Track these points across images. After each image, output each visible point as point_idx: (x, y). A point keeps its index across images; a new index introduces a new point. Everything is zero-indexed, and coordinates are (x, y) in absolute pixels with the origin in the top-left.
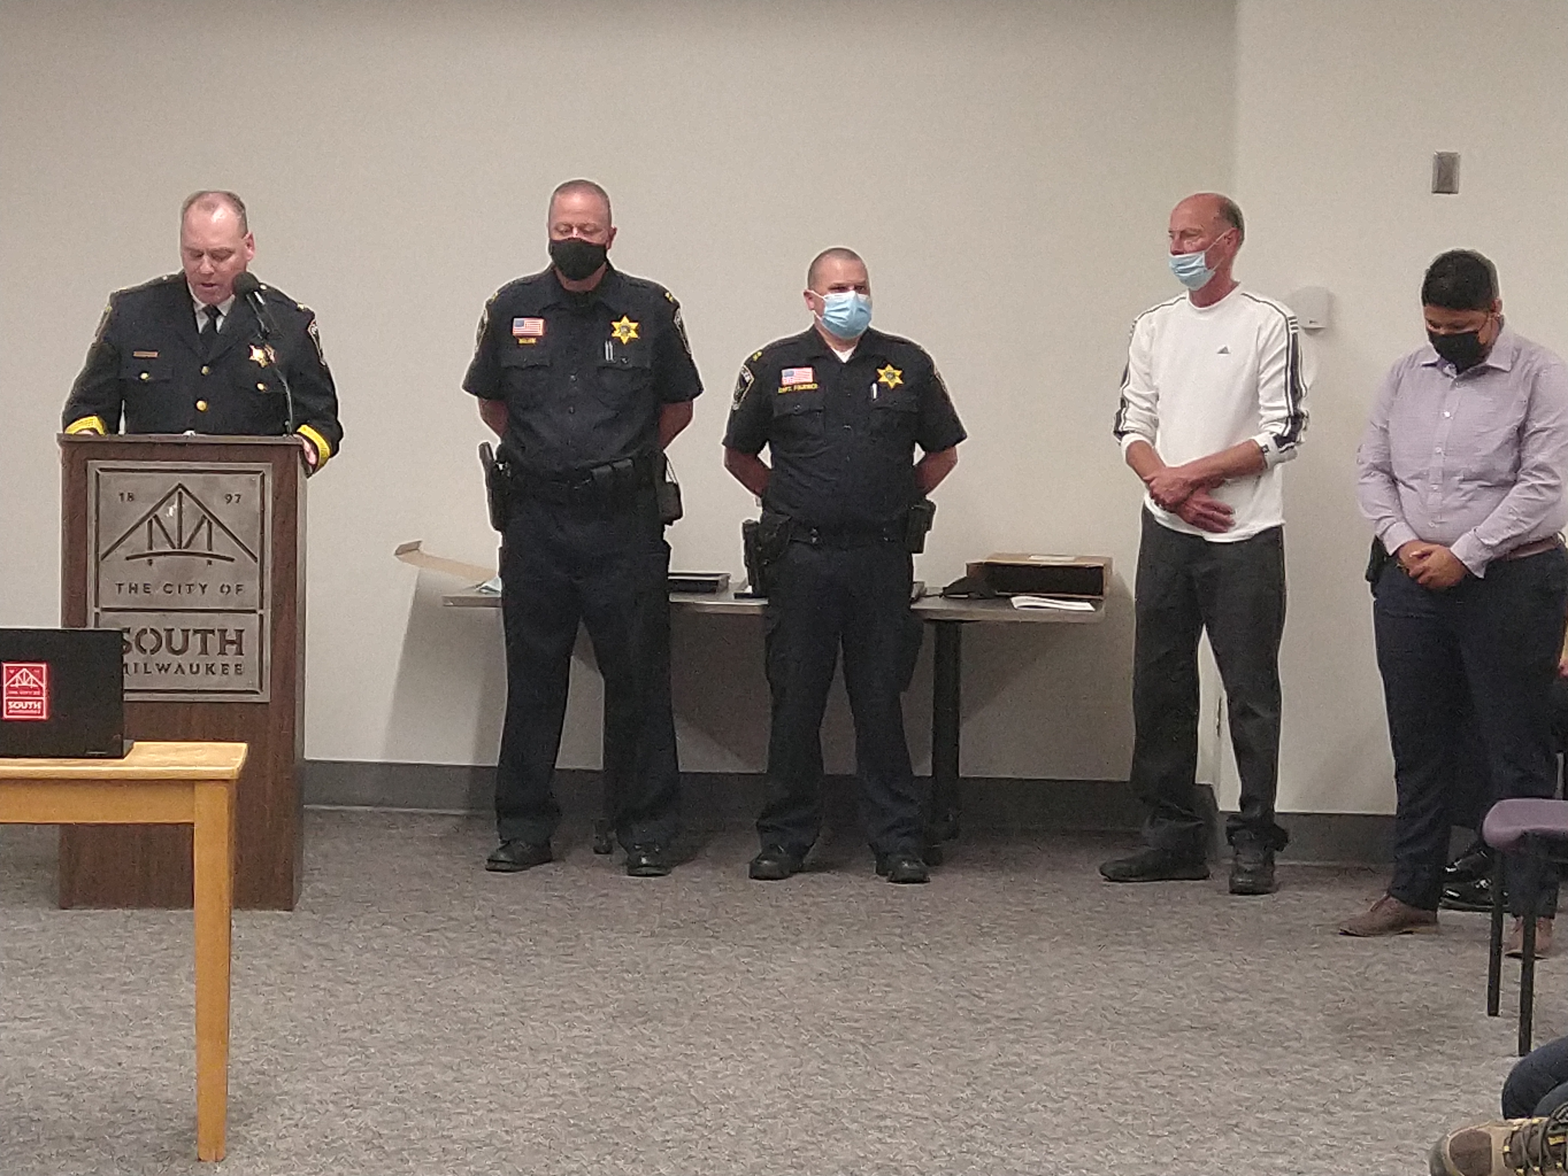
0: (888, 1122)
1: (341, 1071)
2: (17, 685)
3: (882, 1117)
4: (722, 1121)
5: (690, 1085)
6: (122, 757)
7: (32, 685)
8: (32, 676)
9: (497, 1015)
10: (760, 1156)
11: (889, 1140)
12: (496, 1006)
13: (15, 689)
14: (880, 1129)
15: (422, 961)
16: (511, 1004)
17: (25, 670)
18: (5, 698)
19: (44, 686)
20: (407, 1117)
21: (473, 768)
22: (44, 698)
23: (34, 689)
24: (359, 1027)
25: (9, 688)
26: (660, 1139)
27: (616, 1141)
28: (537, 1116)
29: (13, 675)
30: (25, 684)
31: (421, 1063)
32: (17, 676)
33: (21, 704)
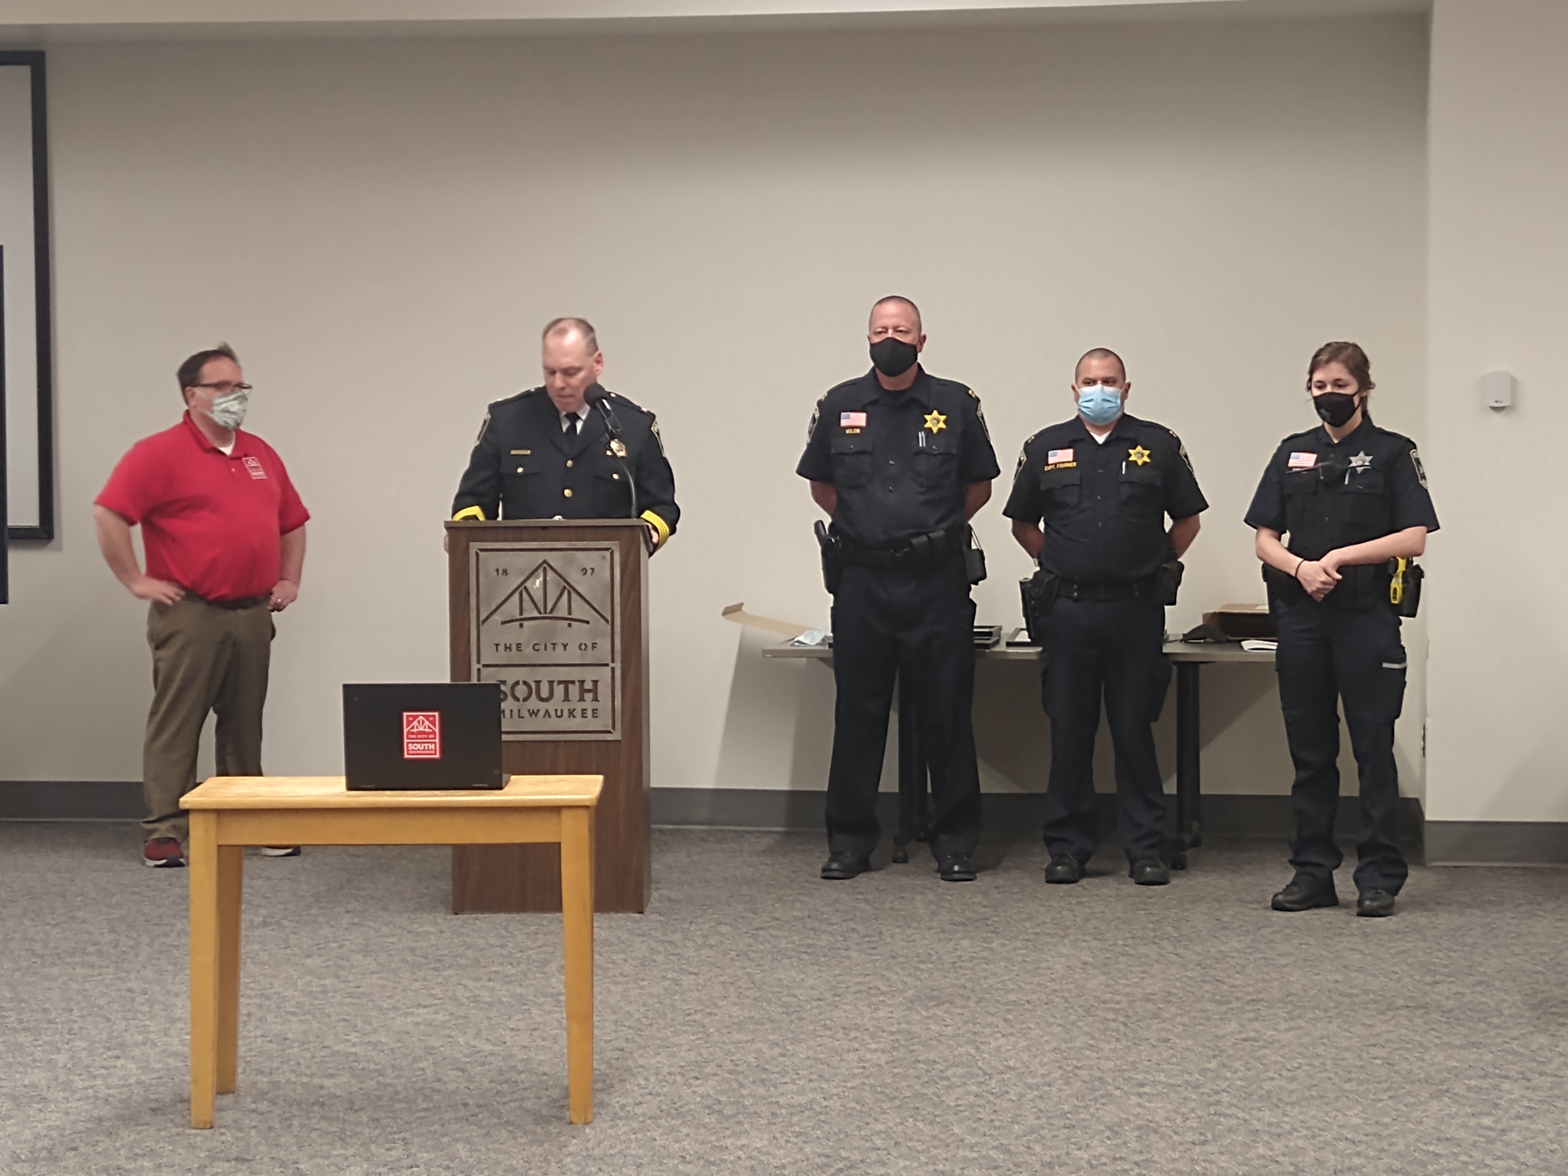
0: (1146, 1089)
1: (686, 1048)
2: (415, 730)
3: (1142, 1085)
4: (1004, 1089)
5: (978, 1058)
6: (501, 788)
7: (427, 730)
8: (427, 723)
9: (816, 1000)
10: (1038, 1118)
11: (1147, 1104)
12: (813, 992)
13: (413, 733)
14: (1140, 1095)
15: (752, 955)
16: (826, 990)
17: (421, 717)
18: (406, 741)
19: (437, 730)
20: (741, 1085)
21: (792, 794)
22: (437, 740)
23: (429, 733)
24: (700, 1011)
25: (409, 733)
26: (953, 1104)
27: (917, 1105)
28: (849, 1085)
29: (412, 722)
30: (421, 729)
31: (752, 1041)
32: (415, 723)
33: (418, 746)
